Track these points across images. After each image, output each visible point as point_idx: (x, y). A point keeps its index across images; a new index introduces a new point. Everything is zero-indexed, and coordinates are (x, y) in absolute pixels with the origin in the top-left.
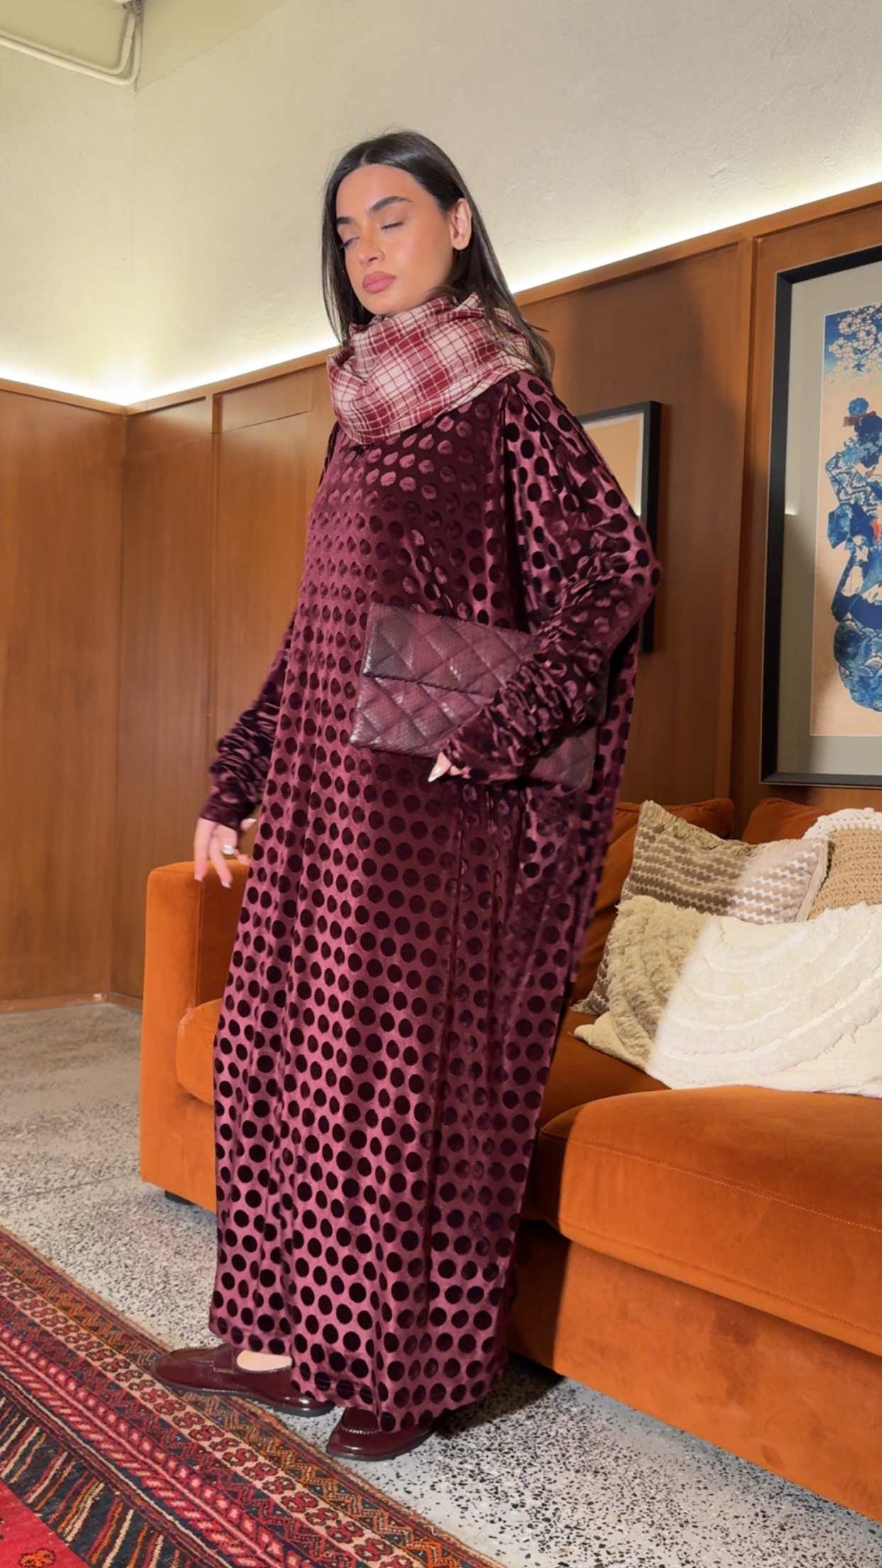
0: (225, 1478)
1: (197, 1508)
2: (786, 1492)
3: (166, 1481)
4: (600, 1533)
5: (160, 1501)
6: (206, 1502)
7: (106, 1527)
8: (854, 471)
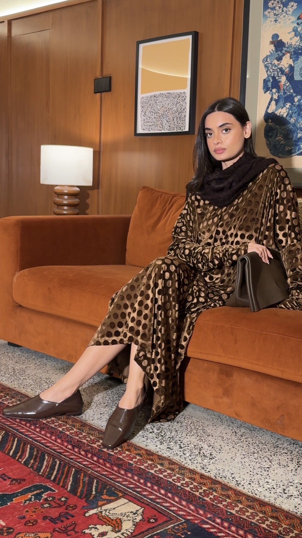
0: (48, 428)
1: (40, 437)
2: (243, 426)
3: (27, 430)
4: (180, 439)
5: (26, 435)
6: (43, 435)
7: (8, 443)
8: (273, 63)
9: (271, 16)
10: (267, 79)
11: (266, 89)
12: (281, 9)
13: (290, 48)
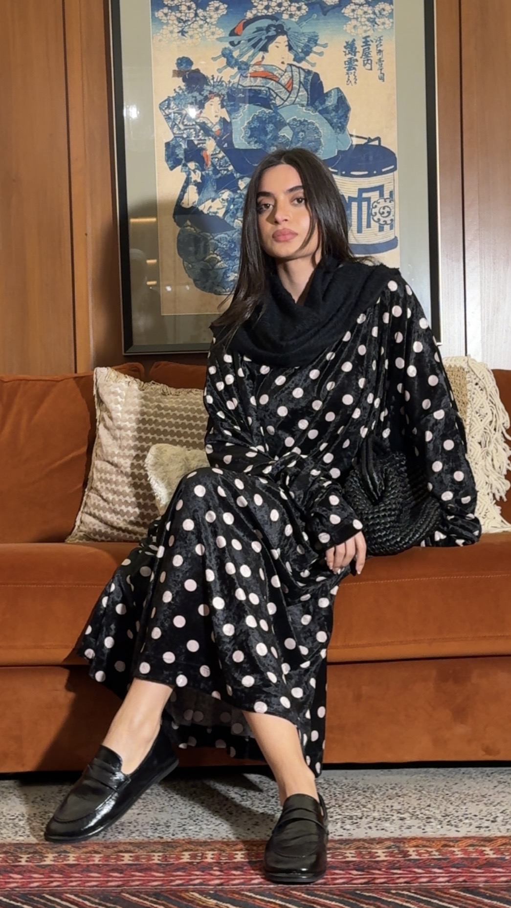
8: (184, 112)
9: (170, 22)
10: (173, 143)
11: (173, 160)
12: (192, 11)
13: (219, 87)
